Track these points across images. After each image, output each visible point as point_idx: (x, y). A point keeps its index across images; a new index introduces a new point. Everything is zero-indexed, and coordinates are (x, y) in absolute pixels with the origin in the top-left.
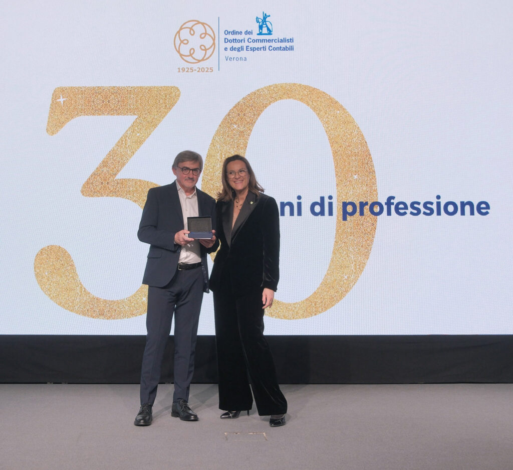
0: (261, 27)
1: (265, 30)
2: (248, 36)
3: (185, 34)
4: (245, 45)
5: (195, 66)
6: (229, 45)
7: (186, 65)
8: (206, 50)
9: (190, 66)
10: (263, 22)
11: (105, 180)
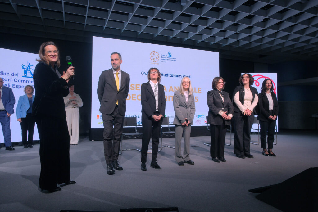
0: (169, 55)
1: (170, 56)
2: (166, 57)
3: (152, 54)
4: (166, 58)
5: (155, 63)
6: (162, 58)
7: (153, 62)
8: (157, 59)
9: (154, 62)
10: (170, 54)
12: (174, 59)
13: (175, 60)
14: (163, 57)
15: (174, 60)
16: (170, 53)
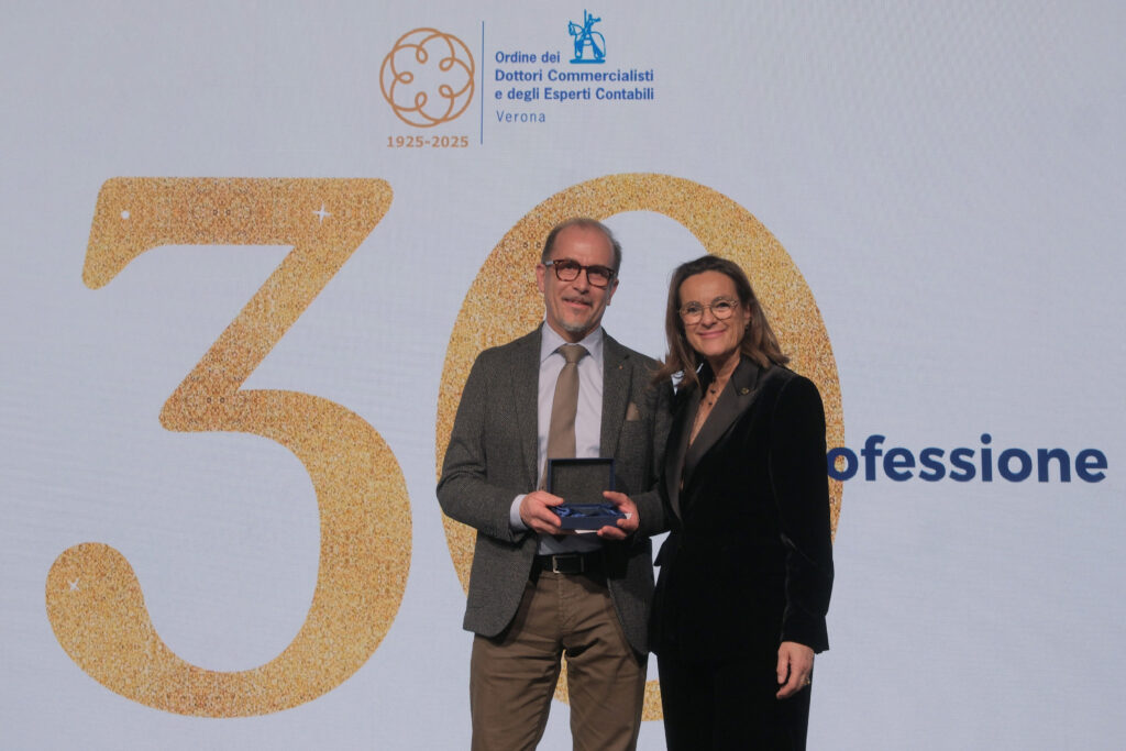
0: (579, 46)
1: (588, 53)
3: (405, 59)
8: (452, 96)
9: (414, 132)
10: (584, 33)
11: (216, 392)
12: (627, 77)
13: (649, 94)
14: (518, 75)
15: (638, 87)
16: (587, 30)
